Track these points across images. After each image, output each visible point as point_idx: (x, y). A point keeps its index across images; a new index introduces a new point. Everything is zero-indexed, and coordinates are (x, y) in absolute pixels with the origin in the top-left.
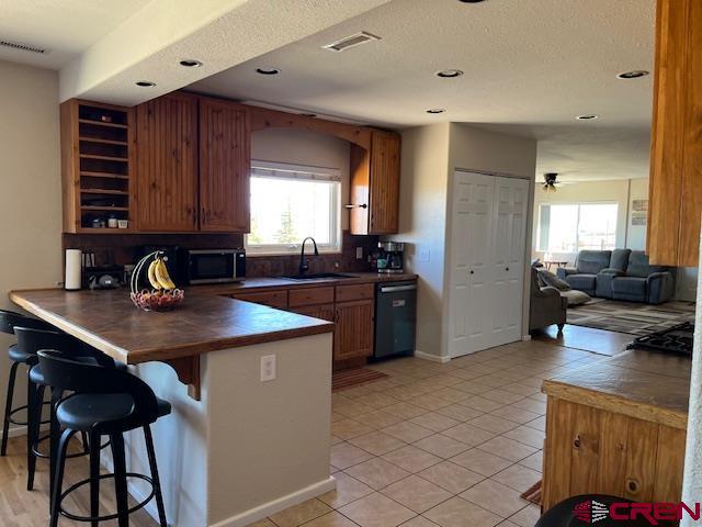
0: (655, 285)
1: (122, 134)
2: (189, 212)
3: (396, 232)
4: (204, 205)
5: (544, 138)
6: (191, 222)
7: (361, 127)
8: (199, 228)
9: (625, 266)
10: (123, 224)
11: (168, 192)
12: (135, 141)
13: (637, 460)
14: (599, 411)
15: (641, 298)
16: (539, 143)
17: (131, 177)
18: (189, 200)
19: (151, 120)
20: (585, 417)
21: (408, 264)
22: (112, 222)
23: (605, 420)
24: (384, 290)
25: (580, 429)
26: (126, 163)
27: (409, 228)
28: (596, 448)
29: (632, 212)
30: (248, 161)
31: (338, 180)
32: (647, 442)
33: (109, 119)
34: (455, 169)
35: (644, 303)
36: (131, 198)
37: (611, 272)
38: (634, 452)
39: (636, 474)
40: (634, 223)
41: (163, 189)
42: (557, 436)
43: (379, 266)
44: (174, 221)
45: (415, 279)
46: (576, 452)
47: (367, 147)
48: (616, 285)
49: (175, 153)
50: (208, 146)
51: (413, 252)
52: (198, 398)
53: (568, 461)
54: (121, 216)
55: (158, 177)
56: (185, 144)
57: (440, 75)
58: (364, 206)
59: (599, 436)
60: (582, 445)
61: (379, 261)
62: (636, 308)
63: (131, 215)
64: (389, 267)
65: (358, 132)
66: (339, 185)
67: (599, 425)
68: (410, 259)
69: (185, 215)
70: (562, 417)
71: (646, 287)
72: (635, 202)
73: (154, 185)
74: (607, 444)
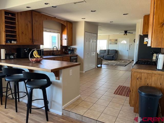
0: (114, 56)
1: (14, 19)
2: (31, 40)
3: (72, 45)
4: (34, 38)
5: (100, 25)
6: (31, 42)
7: (65, 21)
8: (33, 44)
9: (109, 53)
10: (15, 42)
11: (26, 35)
12: (18, 21)
13: (148, 80)
14: (142, 73)
15: (112, 59)
16: (99, 27)
17: (17, 30)
18: (31, 37)
19: (21, 16)
20: (139, 74)
21: (75, 52)
22: (13, 42)
23: (143, 74)
24: (72, 58)
25: (138, 76)
26: (16, 27)
27: (75, 44)
28: (141, 79)
29: (109, 42)
30: (43, 28)
31: (59, 33)
32: (150, 77)
33: (11, 15)
34: (85, 32)
35: (113, 60)
36: (17, 36)
37: (106, 54)
38: (148, 79)
39: (148, 82)
40: (110, 44)
41: (25, 34)
42: (134, 78)
43: (69, 53)
44: (27, 42)
45: (77, 56)
46: (137, 80)
47: (66, 25)
48: (107, 56)
49: (27, 25)
50: (34, 24)
51: (76, 50)
52: (59, 79)
53: (136, 82)
54: (15, 40)
55: (23, 31)
56: (29, 22)
57: (91, 11)
58: (66, 39)
59: (141, 77)
60: (138, 79)
61: (69, 52)
62: (111, 61)
63: (17, 40)
64: (71, 53)
65: (64, 22)
66: (59, 34)
67: (142, 75)
68: (76, 51)
69: (30, 40)
70: (135, 75)
71: (113, 57)
72: (110, 40)
73: (23, 33)
74: (143, 78)
